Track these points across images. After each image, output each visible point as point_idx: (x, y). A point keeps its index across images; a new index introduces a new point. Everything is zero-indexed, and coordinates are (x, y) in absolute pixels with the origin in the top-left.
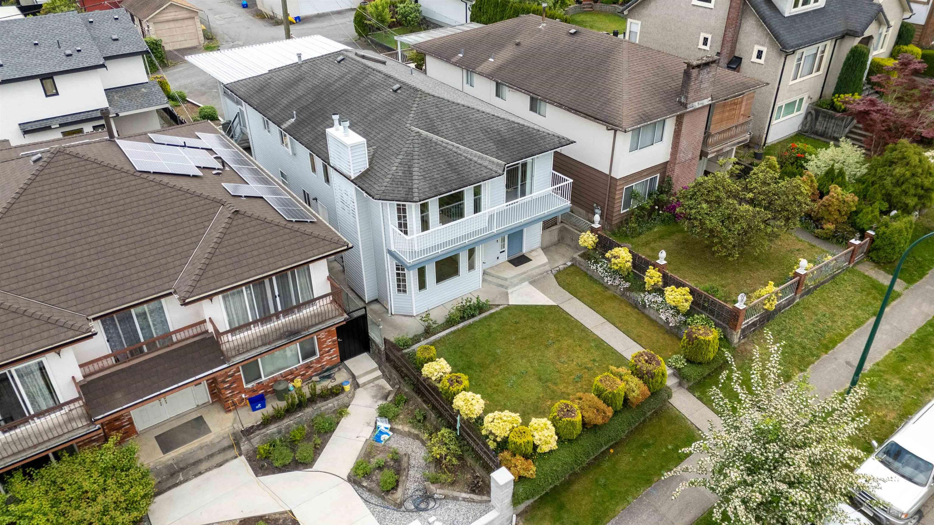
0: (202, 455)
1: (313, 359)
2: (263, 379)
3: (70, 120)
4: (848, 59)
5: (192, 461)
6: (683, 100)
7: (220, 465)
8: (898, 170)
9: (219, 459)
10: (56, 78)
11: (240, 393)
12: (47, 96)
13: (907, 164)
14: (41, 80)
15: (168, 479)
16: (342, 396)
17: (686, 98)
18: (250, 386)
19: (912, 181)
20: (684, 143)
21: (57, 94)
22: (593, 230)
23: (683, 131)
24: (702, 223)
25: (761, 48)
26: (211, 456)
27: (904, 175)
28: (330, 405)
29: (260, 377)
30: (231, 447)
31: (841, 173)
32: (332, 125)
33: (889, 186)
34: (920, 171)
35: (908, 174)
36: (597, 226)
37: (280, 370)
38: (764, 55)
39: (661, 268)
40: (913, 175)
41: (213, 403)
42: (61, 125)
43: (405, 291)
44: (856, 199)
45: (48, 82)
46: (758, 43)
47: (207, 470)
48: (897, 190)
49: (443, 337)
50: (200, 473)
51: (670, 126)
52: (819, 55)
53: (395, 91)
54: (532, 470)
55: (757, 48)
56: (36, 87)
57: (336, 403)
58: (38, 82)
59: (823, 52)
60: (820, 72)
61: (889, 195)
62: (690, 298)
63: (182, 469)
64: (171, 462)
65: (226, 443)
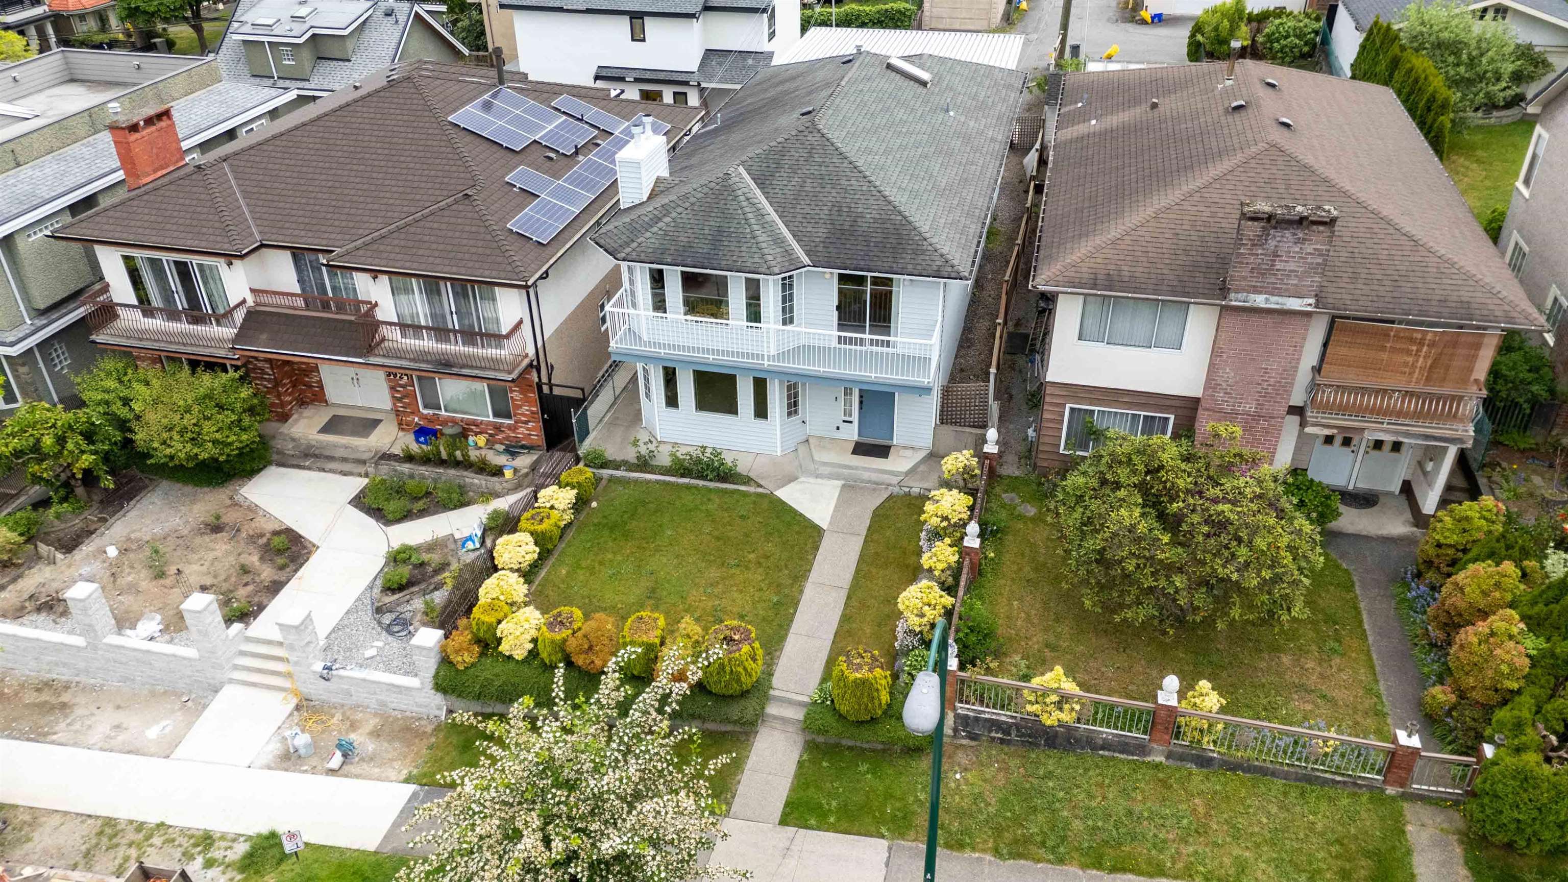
0: (340, 453)
1: (507, 421)
2: (443, 413)
3: (648, 76)
5: (327, 453)
7: (345, 474)
9: (347, 467)
10: (646, 19)
11: (413, 413)
12: (633, 40)
14: (631, 18)
15: (299, 457)
16: (495, 479)
18: (425, 412)
21: (644, 40)
26: (344, 460)
28: (476, 481)
29: (439, 409)
36: (989, 448)
37: (465, 413)
42: (637, 80)
43: (649, 398)
45: (637, 22)
47: (330, 471)
49: (648, 482)
50: (324, 470)
56: (623, 25)
57: (484, 482)
58: (626, 20)
63: (316, 456)
64: (314, 443)
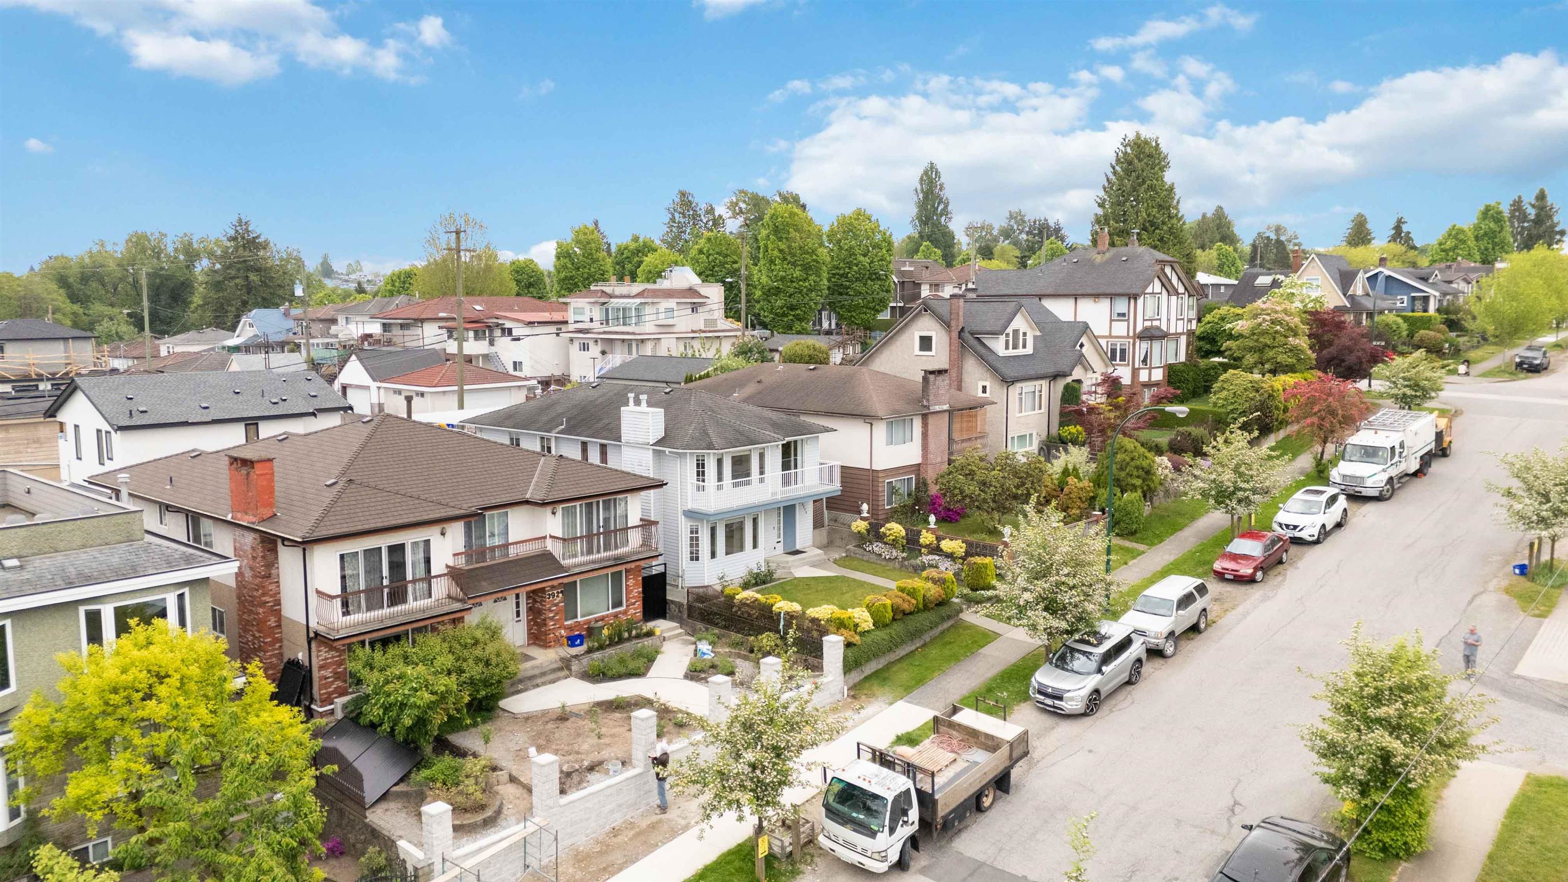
0: (536, 672)
1: (621, 609)
2: (579, 619)
4: (1063, 395)
6: (925, 403)
7: (553, 681)
8: (1120, 457)
11: (559, 627)
13: (1126, 451)
16: (655, 638)
17: (928, 400)
18: (568, 623)
19: (1132, 463)
20: (932, 446)
22: (863, 519)
23: (930, 432)
24: (962, 492)
25: (985, 383)
27: (1124, 460)
28: (647, 642)
29: (576, 617)
30: (560, 669)
31: (1075, 469)
32: (627, 404)
33: (1115, 471)
34: (1136, 454)
35: (1128, 459)
36: (865, 515)
37: (593, 614)
38: (988, 390)
39: (933, 531)
40: (1132, 459)
41: (529, 645)
43: (697, 559)
44: (1091, 484)
46: (981, 379)
47: (544, 684)
48: (1123, 474)
51: (917, 424)
52: (1037, 394)
53: (666, 393)
54: (857, 639)
55: (980, 384)
59: (1041, 391)
60: (1043, 410)
61: (1118, 480)
62: (964, 545)
65: (555, 666)
